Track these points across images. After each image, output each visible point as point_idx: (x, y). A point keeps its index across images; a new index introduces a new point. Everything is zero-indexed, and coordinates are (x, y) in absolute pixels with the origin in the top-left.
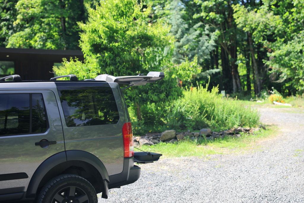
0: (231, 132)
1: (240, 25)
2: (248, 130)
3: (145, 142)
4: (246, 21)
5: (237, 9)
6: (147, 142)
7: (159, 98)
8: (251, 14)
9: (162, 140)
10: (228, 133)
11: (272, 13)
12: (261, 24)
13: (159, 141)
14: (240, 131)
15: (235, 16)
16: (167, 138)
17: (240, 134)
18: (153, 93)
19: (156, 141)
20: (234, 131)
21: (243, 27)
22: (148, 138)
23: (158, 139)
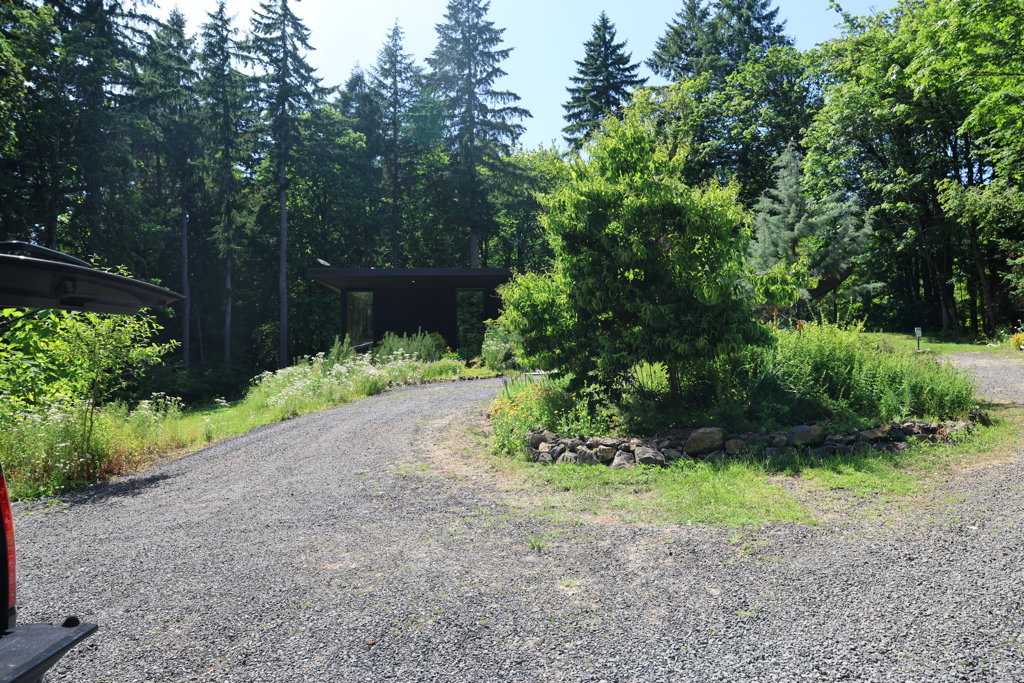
0: (880, 435)
1: (951, 214)
2: (934, 431)
3: (647, 455)
4: (962, 206)
5: (945, 186)
6: (650, 453)
7: (693, 346)
8: (972, 195)
9: (689, 451)
10: (872, 437)
11: (1015, 188)
12: (993, 209)
13: (682, 452)
14: (909, 431)
15: (940, 199)
16: (701, 448)
17: (906, 441)
18: (679, 337)
19: (673, 453)
20: (889, 433)
21: (956, 216)
22: (658, 443)
23: (680, 448)
